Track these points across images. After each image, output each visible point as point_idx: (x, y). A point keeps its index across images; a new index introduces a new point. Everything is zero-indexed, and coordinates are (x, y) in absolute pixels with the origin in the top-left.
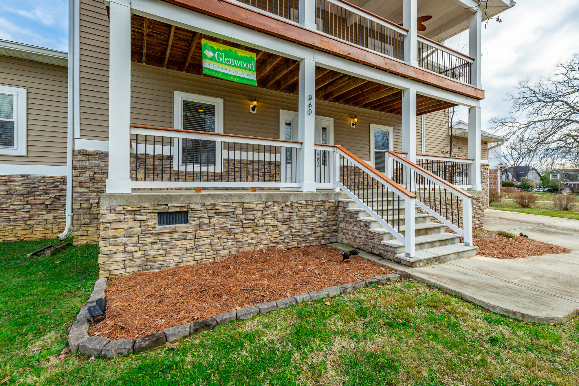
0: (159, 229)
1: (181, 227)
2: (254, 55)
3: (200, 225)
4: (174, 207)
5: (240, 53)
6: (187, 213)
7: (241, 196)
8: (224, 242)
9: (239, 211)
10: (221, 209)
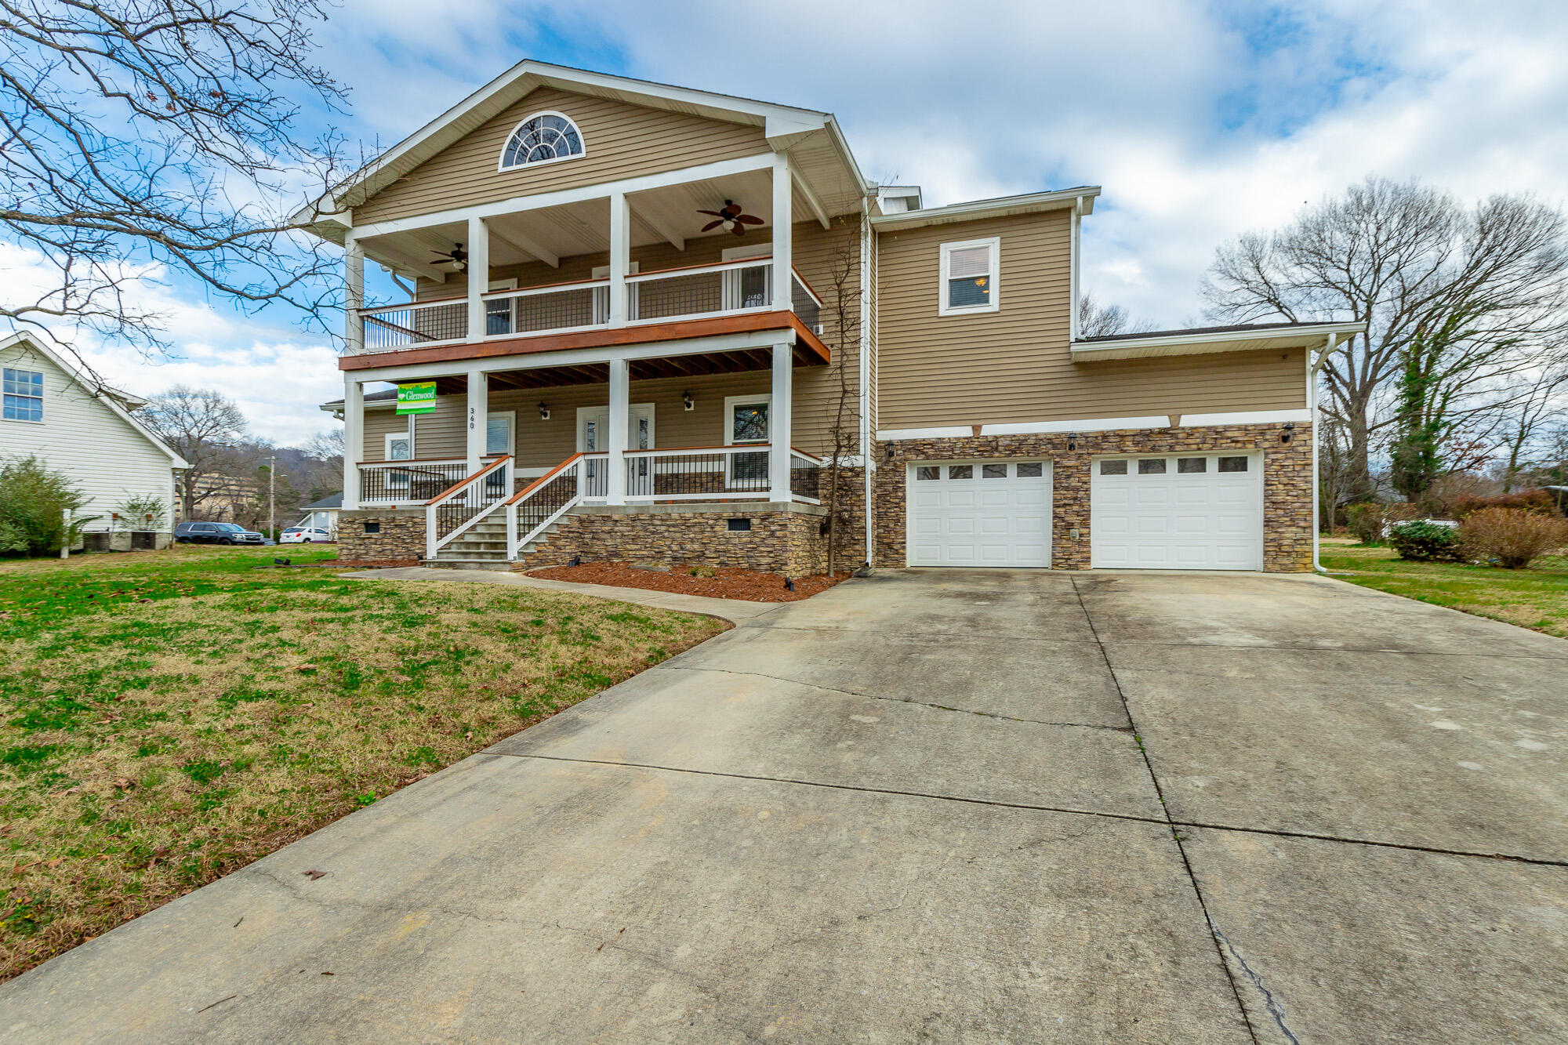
0: (364, 535)
1: (375, 535)
2: (434, 384)
3: (385, 533)
4: (371, 519)
5: (424, 386)
6: (378, 524)
7: (411, 511)
8: (400, 549)
9: (410, 524)
10: (397, 522)
